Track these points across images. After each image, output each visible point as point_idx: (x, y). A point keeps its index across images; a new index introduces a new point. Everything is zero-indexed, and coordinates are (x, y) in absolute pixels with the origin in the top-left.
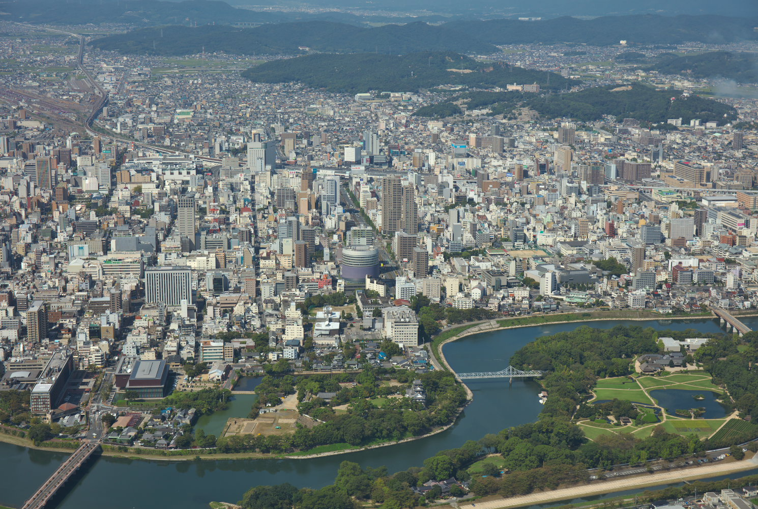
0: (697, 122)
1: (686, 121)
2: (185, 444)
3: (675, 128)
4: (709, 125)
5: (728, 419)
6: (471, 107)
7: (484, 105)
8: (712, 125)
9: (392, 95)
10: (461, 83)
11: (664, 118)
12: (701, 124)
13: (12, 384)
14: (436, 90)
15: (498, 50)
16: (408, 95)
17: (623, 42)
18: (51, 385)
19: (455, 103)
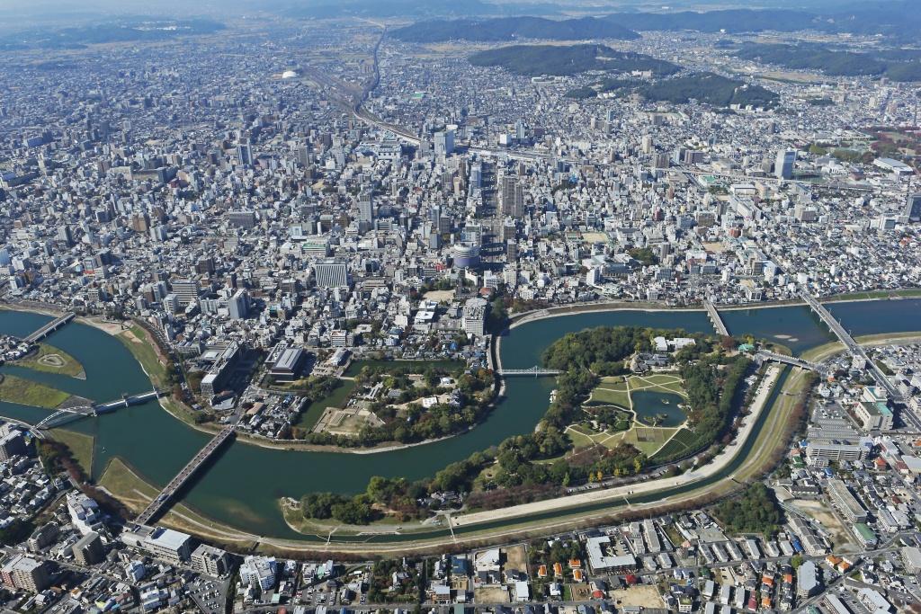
0: (750, 108)
1: (743, 107)
2: (287, 435)
3: (734, 113)
4: (758, 109)
5: (679, 428)
6: (602, 91)
7: (612, 89)
8: (760, 110)
9: (556, 78)
10: (604, 69)
11: (728, 104)
12: (754, 109)
13: (202, 365)
14: (586, 75)
15: (639, 36)
16: (566, 78)
17: (723, 31)
18: (215, 376)
19: (592, 87)
